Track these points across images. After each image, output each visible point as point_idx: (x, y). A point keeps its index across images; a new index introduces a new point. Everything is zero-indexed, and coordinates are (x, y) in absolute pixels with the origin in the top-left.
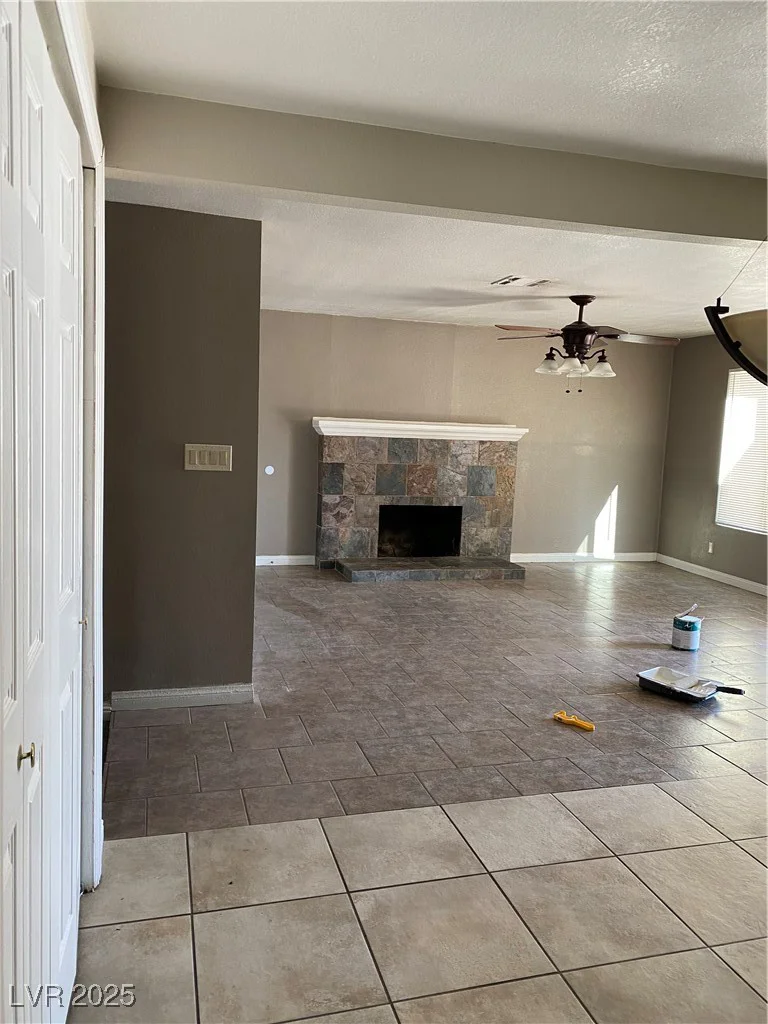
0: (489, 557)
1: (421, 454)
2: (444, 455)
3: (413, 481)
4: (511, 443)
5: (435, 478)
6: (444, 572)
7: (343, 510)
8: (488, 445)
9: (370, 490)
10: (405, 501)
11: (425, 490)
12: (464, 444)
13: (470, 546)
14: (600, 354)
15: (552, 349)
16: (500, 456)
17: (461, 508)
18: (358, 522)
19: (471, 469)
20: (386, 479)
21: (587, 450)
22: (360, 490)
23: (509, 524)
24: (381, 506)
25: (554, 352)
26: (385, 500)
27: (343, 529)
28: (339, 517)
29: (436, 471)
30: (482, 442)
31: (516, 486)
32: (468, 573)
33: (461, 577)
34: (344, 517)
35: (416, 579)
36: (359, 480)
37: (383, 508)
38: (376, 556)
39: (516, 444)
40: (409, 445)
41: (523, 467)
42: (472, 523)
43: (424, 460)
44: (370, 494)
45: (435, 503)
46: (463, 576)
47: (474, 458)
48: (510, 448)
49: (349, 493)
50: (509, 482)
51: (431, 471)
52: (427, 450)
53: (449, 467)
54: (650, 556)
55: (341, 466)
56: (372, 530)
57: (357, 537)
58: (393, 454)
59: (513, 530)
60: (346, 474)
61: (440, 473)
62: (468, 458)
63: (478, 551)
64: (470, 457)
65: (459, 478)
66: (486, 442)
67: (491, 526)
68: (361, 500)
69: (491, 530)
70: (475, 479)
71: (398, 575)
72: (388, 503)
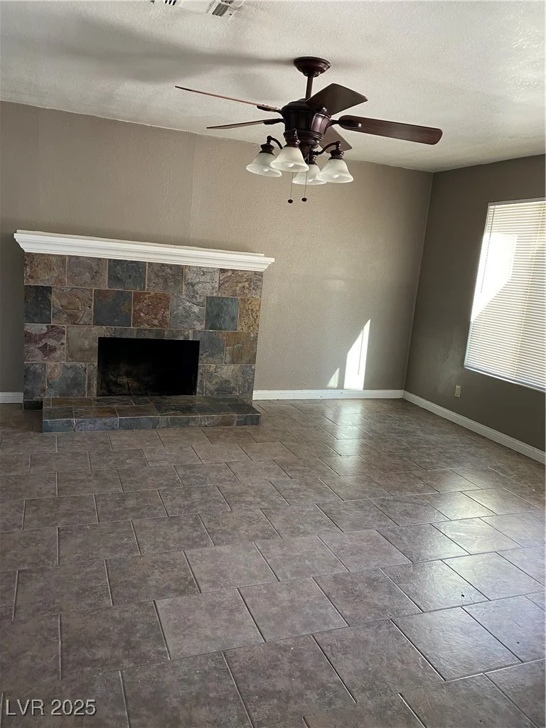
0: (229, 396)
1: (150, 280)
2: (177, 283)
3: (141, 310)
4: (255, 273)
5: (167, 308)
6: (162, 418)
7: (51, 342)
8: (230, 274)
9: (86, 320)
10: (131, 332)
11: (156, 322)
12: (203, 272)
13: (208, 384)
14: (334, 148)
15: (270, 138)
16: (244, 287)
17: (198, 342)
18: (71, 356)
19: (210, 300)
20: (106, 308)
21: (338, 285)
22: (73, 319)
23: (252, 360)
24: (100, 339)
25: (273, 143)
26: (104, 331)
27: (52, 364)
28: (48, 350)
29: (168, 299)
30: (223, 271)
31: (261, 321)
32: (194, 419)
33: (185, 424)
34: (53, 350)
35: (128, 427)
36: (70, 307)
37: (103, 342)
38: (94, 396)
39: (261, 274)
40: (135, 269)
41: (270, 300)
42: (210, 359)
43: (152, 288)
44: (85, 324)
45: (167, 336)
46: (188, 422)
47: (213, 288)
48: (255, 279)
49: (60, 322)
50: (253, 315)
51: (161, 301)
52: (157, 276)
53: (184, 297)
54: (397, 394)
55: (49, 289)
56: (91, 365)
57: (71, 374)
58: (114, 278)
59: (256, 366)
60: (53, 298)
61: (173, 303)
62: (207, 288)
63: (217, 390)
64: (209, 286)
65: (196, 309)
66: (227, 270)
67: (233, 362)
68: (74, 331)
69: (232, 367)
70: (216, 311)
71: (105, 424)
72: (108, 335)
